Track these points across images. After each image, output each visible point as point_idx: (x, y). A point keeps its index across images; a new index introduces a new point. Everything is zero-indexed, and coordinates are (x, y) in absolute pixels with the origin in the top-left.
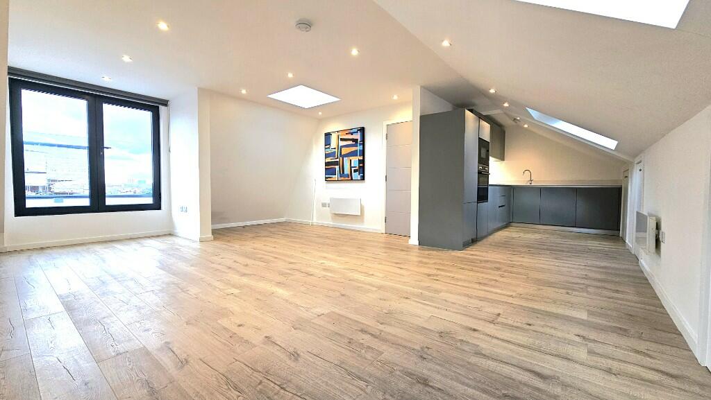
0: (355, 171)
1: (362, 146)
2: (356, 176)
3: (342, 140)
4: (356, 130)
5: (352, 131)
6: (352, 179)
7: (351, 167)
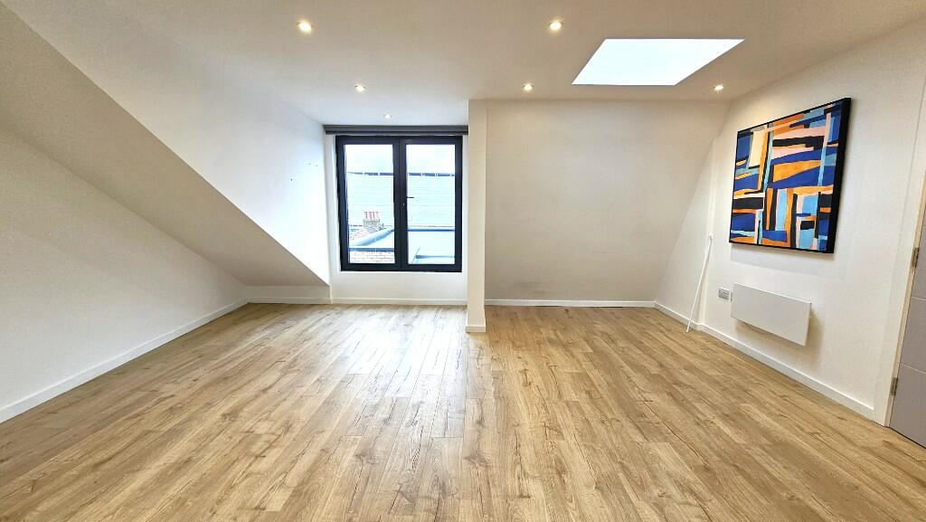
0: (805, 226)
1: (834, 156)
2: (806, 238)
3: (778, 143)
4: (821, 112)
5: (807, 117)
6: (793, 247)
7: (794, 215)
